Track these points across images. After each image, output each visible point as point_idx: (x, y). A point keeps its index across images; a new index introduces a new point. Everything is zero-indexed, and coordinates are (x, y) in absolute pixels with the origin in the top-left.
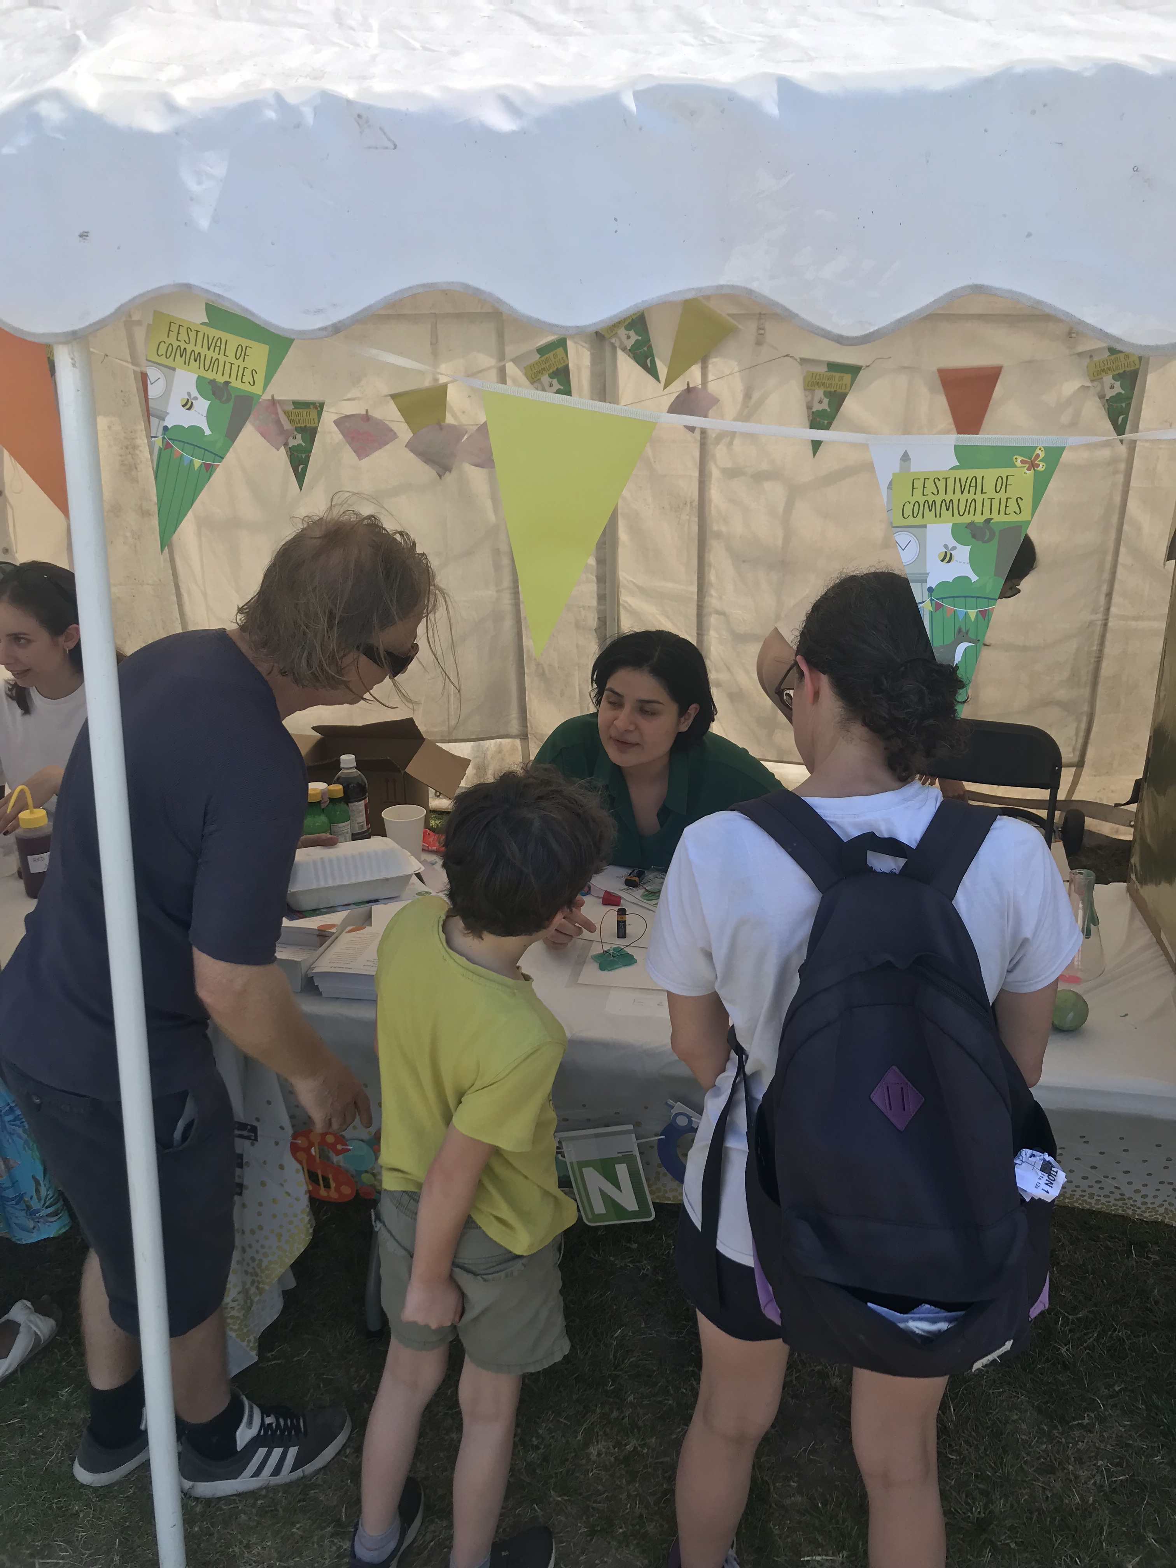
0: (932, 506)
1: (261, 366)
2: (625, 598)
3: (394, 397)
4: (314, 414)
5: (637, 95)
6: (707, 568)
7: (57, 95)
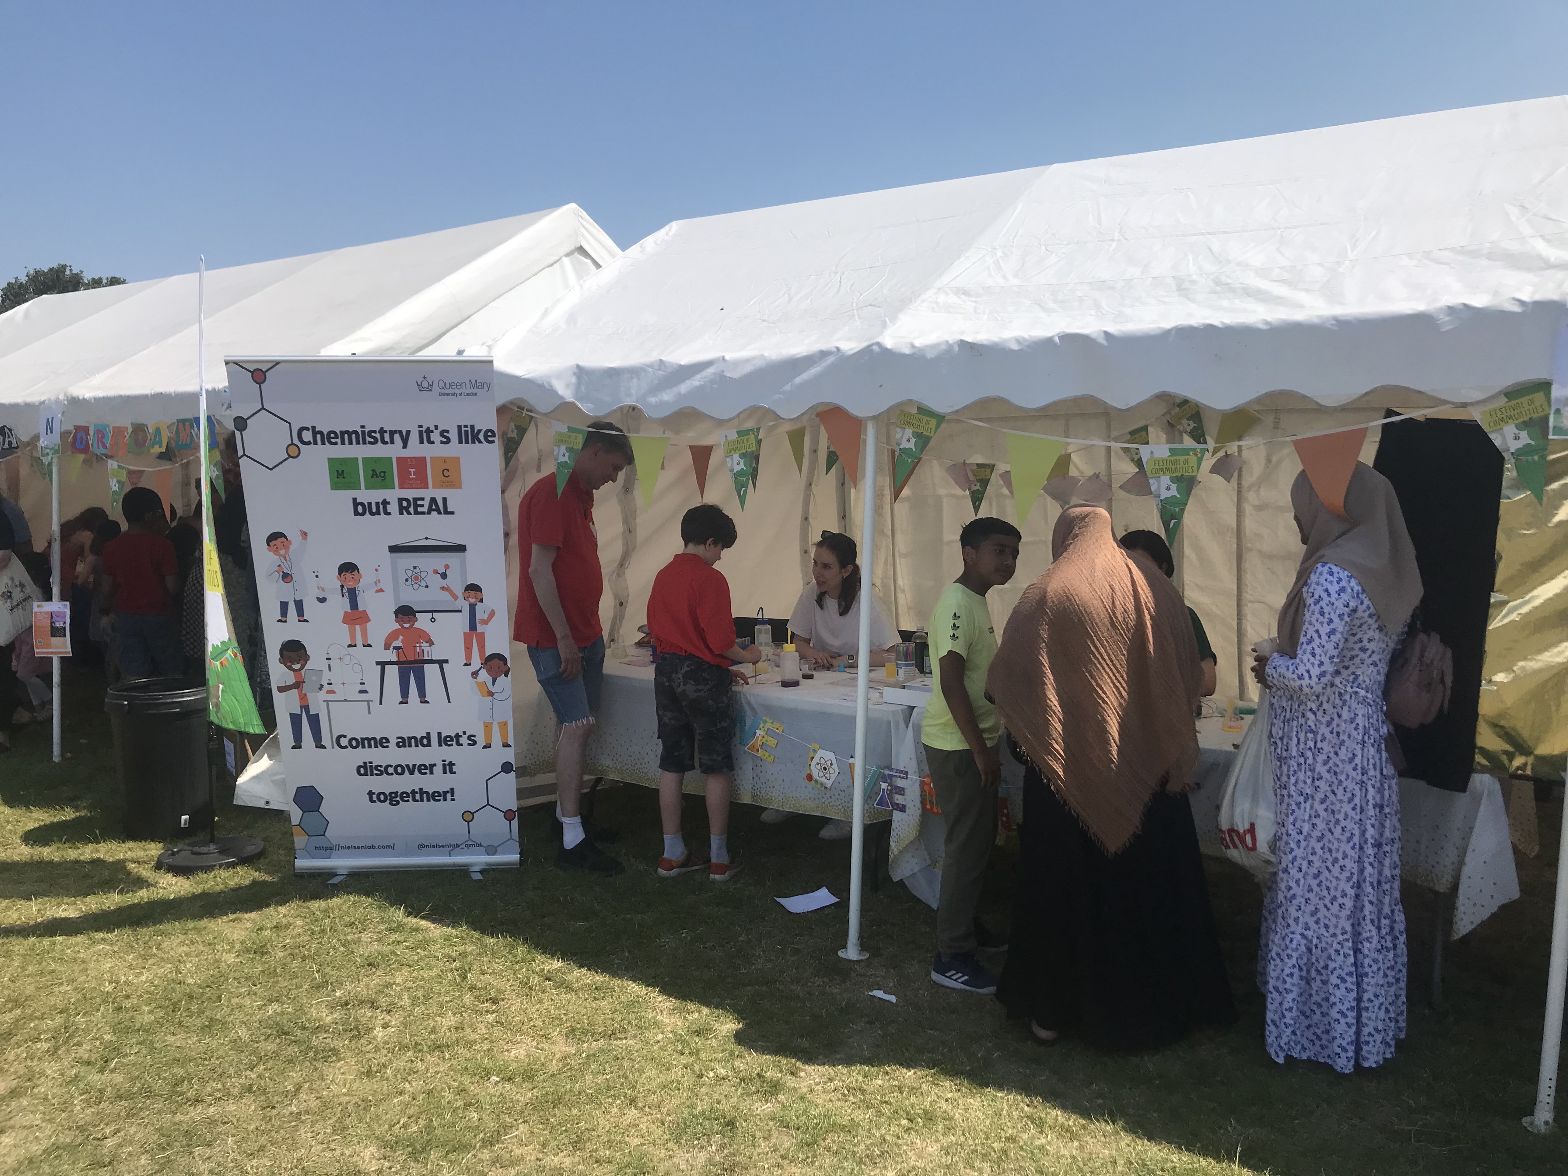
0: (1162, 470)
1: (934, 427)
4: (988, 471)
5: (1059, 337)
6: (1243, 574)
7: (878, 344)
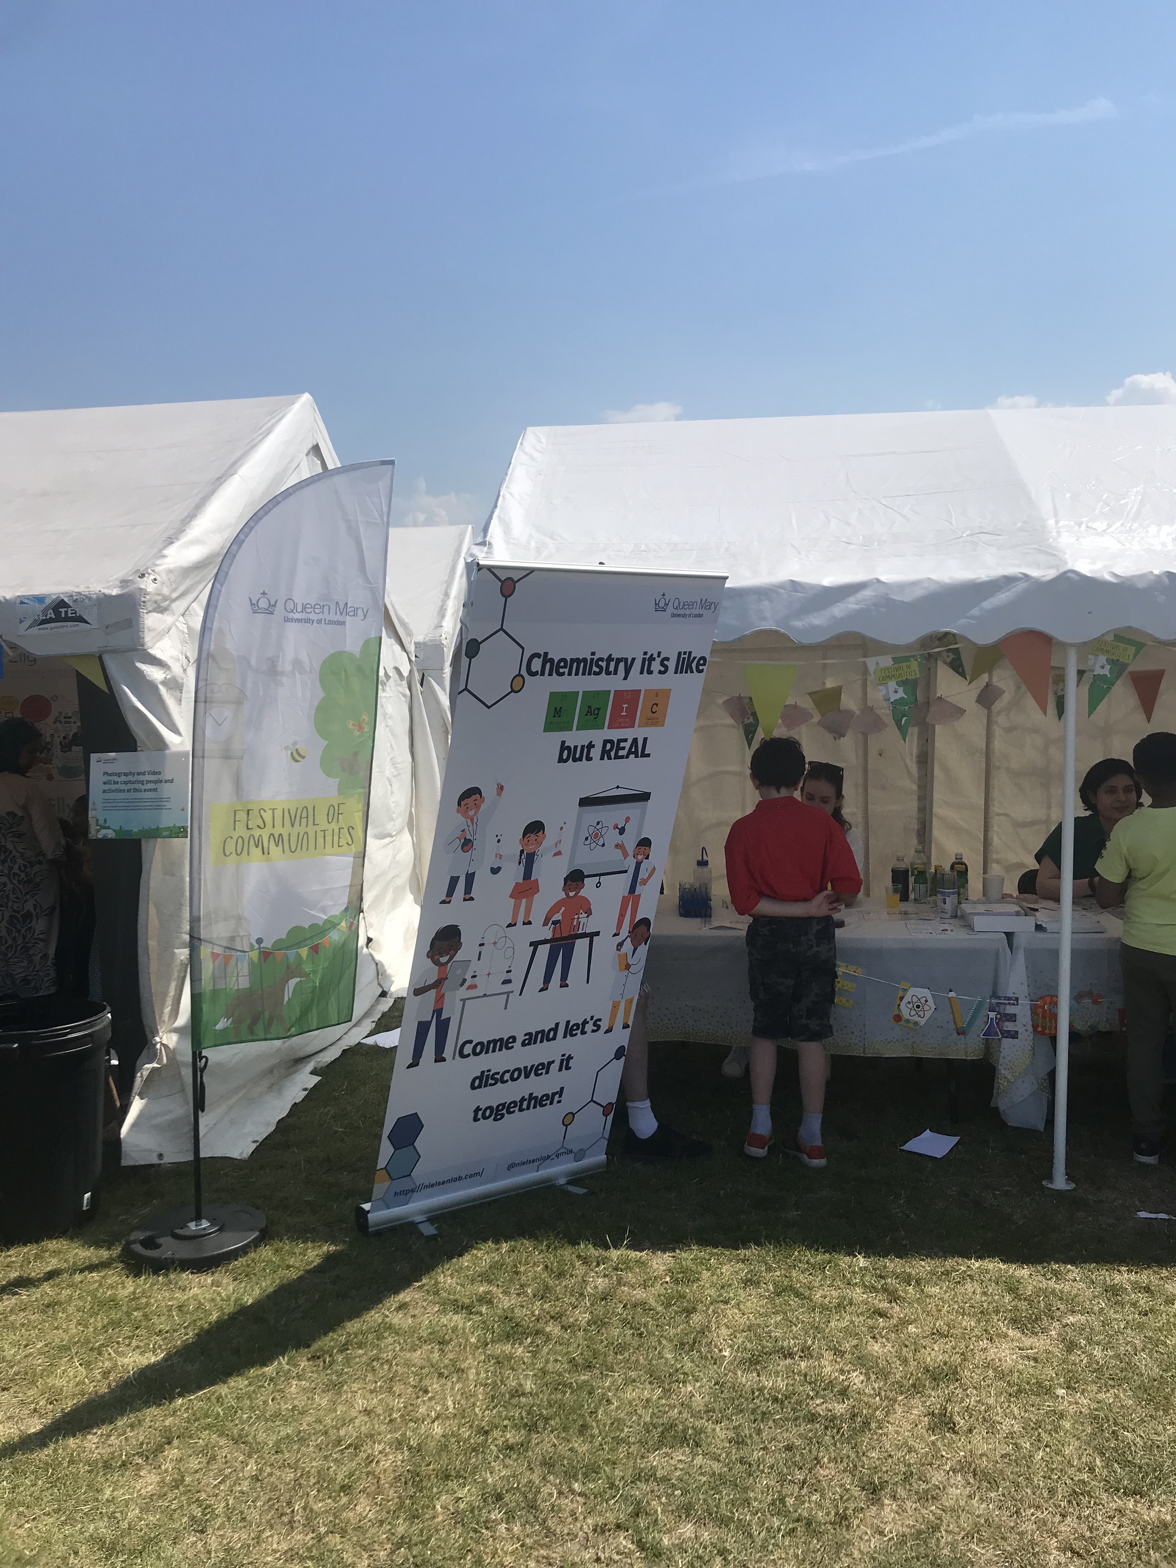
2: (937, 810)
3: (810, 694)
6: (991, 790)
